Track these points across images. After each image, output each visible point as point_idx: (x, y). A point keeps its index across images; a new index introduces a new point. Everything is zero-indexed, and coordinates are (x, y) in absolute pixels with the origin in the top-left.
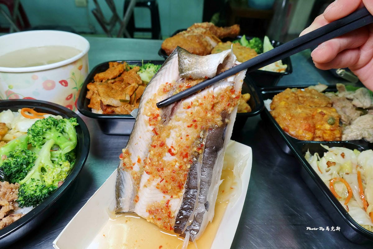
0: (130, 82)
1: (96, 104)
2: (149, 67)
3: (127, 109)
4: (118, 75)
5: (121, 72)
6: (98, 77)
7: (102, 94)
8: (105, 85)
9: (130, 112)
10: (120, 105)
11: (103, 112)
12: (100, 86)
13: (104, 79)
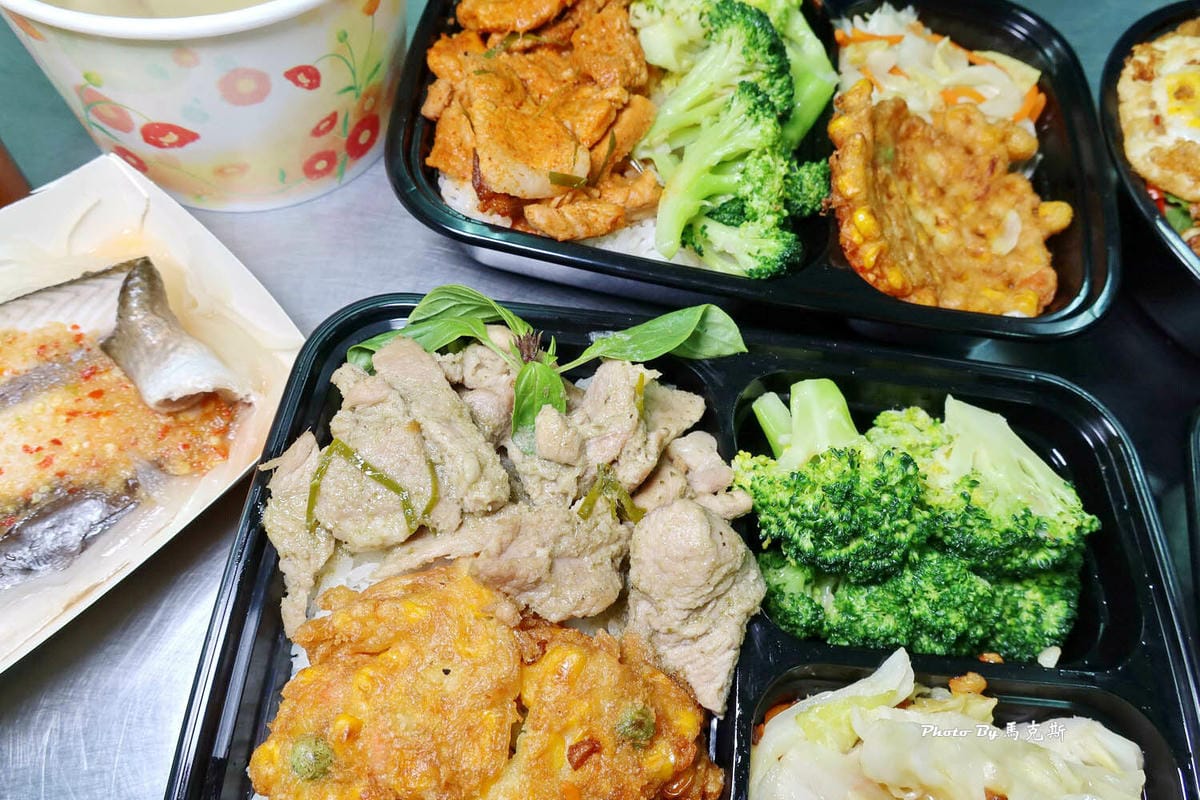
0: (597, 73)
4: (553, 17)
6: (473, 16)
7: (483, 136)
8: (497, 74)
9: (580, 231)
10: (549, 193)
11: (479, 202)
12: (481, 82)
13: (499, 30)
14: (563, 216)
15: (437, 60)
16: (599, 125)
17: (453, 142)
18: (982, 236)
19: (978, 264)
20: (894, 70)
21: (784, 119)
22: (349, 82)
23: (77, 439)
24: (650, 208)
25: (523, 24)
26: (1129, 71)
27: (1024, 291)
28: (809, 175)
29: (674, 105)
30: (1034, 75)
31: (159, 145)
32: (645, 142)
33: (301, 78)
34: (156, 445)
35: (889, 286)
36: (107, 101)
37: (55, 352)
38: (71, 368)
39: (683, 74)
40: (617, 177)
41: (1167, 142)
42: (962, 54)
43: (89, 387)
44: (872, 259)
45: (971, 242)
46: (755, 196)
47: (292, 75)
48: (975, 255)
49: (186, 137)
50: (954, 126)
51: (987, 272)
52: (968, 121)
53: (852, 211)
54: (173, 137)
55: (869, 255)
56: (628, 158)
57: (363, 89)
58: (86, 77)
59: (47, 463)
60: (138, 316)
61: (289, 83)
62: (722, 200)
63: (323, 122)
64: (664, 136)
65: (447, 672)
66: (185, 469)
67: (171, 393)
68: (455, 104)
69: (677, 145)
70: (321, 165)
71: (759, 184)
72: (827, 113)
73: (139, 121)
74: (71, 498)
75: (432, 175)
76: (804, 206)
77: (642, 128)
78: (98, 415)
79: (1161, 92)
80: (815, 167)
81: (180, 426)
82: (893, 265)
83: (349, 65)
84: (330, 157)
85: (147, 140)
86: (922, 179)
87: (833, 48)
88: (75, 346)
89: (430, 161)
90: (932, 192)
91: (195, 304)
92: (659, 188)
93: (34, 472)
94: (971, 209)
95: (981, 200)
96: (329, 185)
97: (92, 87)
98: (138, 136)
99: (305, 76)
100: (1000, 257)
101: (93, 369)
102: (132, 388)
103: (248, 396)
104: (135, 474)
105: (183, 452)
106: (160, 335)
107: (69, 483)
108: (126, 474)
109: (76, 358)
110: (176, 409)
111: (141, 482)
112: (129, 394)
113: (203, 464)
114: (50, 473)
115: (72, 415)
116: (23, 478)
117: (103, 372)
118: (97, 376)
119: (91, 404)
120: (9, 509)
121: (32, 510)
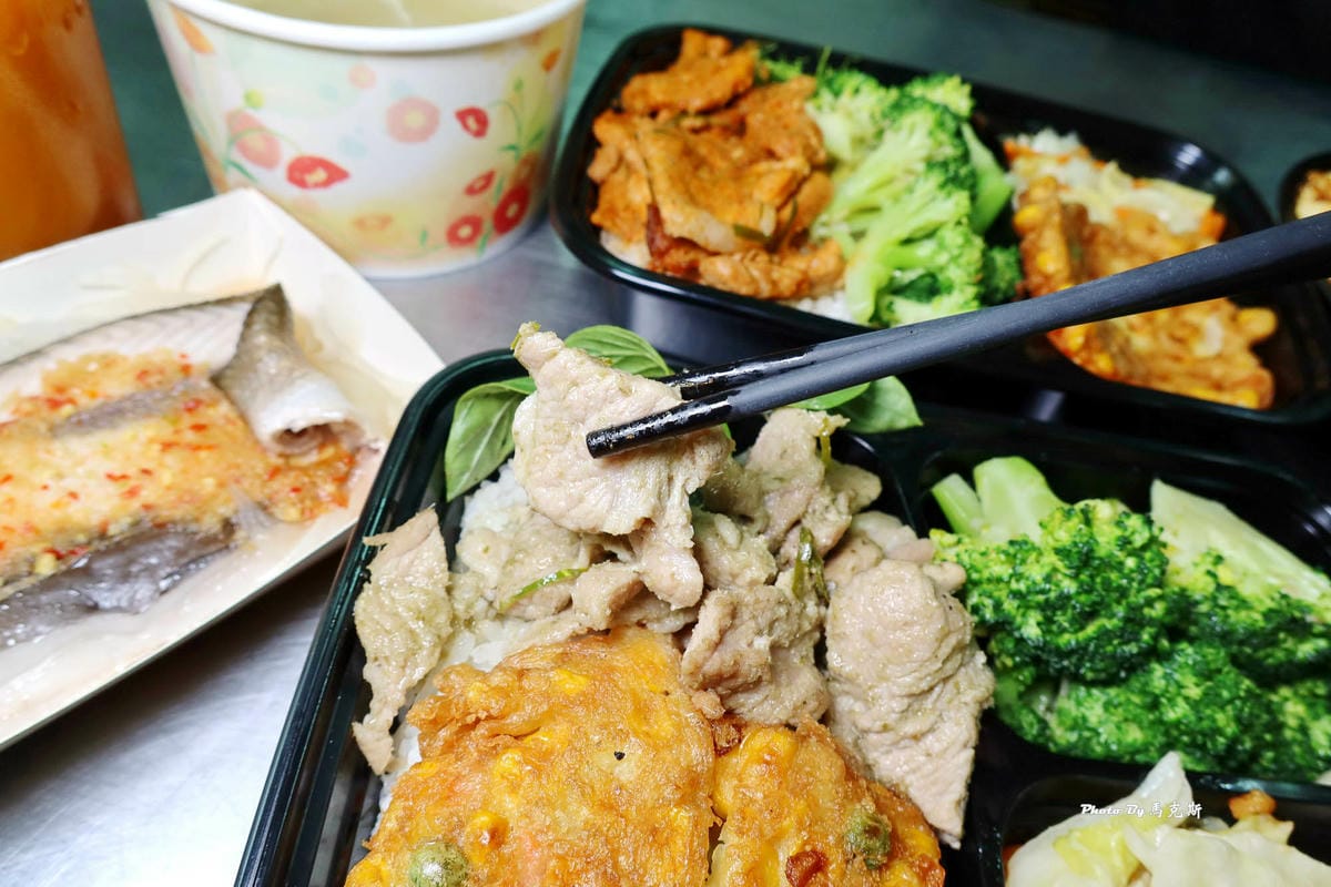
0: (779, 149)
1: (622, 214)
2: (857, 91)
3: (756, 273)
4: (724, 101)
5: (741, 89)
6: (644, 93)
8: (675, 136)
9: (765, 291)
10: (730, 247)
11: (648, 258)
12: (658, 139)
13: (668, 106)
14: (747, 269)
15: (606, 129)
16: (781, 191)
17: (620, 205)
18: (1180, 341)
19: (1180, 367)
22: (514, 141)
23: (169, 471)
24: (832, 282)
25: (697, 102)
27: (1238, 389)
28: (1001, 258)
29: (850, 189)
30: (1209, 200)
31: (302, 184)
32: (824, 217)
33: (471, 122)
34: (264, 484)
35: (1099, 370)
36: (260, 128)
37: (159, 378)
38: (174, 398)
39: (854, 167)
40: (794, 249)
43: (188, 420)
44: (1079, 343)
45: (1168, 346)
46: (952, 267)
47: (462, 116)
48: (1177, 359)
49: (336, 174)
50: (1136, 235)
51: (1192, 376)
52: (1151, 232)
54: (320, 175)
55: (1073, 337)
56: (806, 232)
57: (524, 153)
58: (247, 97)
59: (133, 493)
61: (456, 125)
62: (912, 273)
63: (479, 179)
64: (844, 215)
65: (620, 756)
66: (293, 514)
67: (293, 421)
68: (622, 169)
69: (857, 226)
70: (465, 231)
73: (288, 155)
74: (156, 531)
75: (595, 230)
76: (996, 289)
77: (822, 202)
78: (197, 448)
80: (1006, 251)
81: (290, 468)
82: (1104, 350)
83: (517, 119)
84: (475, 223)
85: (291, 178)
87: (1004, 161)
88: (180, 376)
92: (842, 262)
93: (116, 501)
94: (1163, 316)
96: (466, 258)
97: (250, 112)
98: (280, 173)
99: (474, 120)
100: (1204, 360)
101: (198, 403)
102: (240, 424)
103: (376, 440)
104: (236, 512)
105: (293, 495)
106: (285, 363)
107: (156, 517)
108: (225, 510)
109: (180, 388)
110: (288, 451)
111: (243, 522)
112: (238, 429)
113: (316, 511)
114: (135, 504)
115: (167, 446)
116: (101, 506)
117: (209, 405)
118: (202, 409)
119: (190, 437)
120: (81, 538)
121: (106, 543)
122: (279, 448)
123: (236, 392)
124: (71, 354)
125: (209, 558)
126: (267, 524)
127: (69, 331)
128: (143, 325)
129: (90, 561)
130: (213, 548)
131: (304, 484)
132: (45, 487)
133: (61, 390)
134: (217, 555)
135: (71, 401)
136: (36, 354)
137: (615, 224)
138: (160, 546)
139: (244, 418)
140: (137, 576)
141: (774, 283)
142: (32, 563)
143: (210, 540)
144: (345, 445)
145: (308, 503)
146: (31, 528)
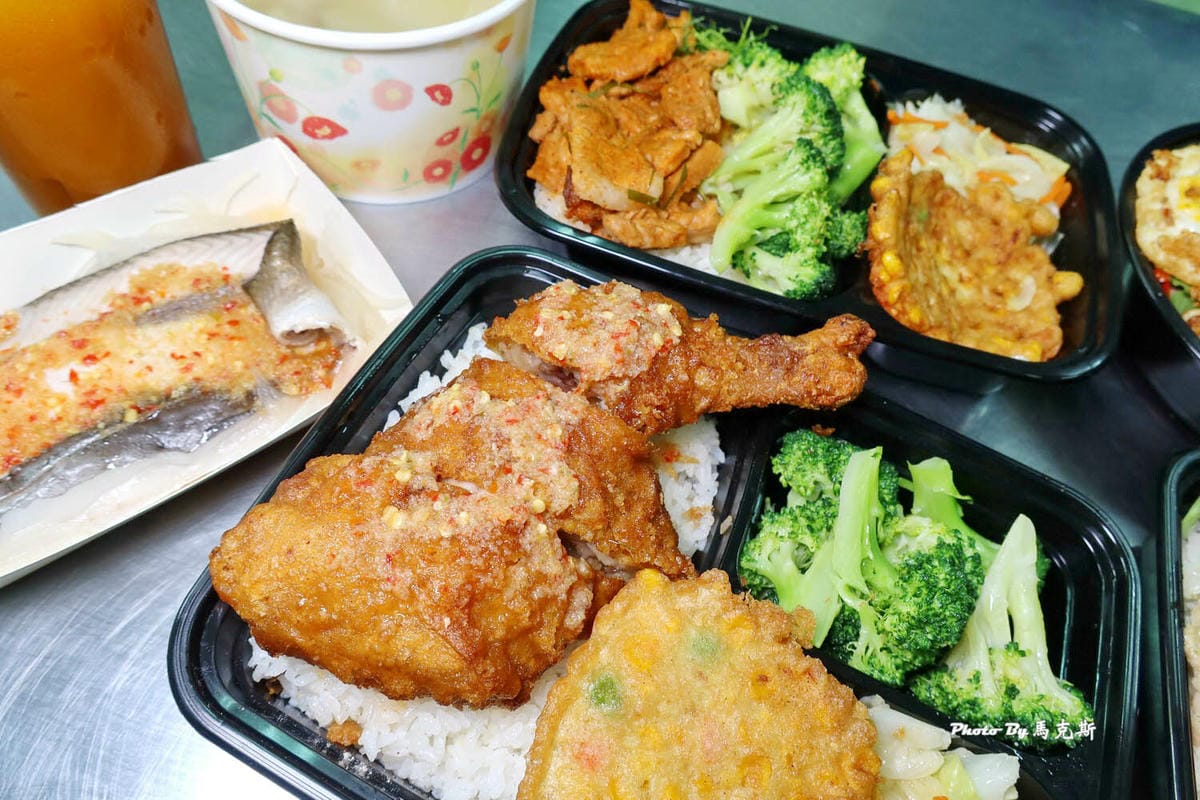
0: (680, 121)
1: (552, 170)
2: (762, 64)
3: (642, 229)
4: (648, 72)
5: (662, 63)
6: (582, 64)
7: (578, 154)
8: (596, 109)
9: (648, 243)
10: (625, 207)
11: (566, 209)
12: (581, 113)
13: (601, 77)
14: (635, 226)
16: (675, 159)
17: (551, 161)
18: (1000, 294)
19: (992, 317)
20: (938, 151)
21: (833, 173)
22: (474, 105)
23: (213, 354)
24: (709, 233)
25: (623, 74)
26: (1148, 171)
27: (1030, 341)
28: (849, 221)
29: (739, 153)
30: (1064, 167)
31: (314, 136)
32: (711, 180)
33: (438, 94)
34: (276, 367)
35: (910, 321)
36: (281, 95)
37: (207, 285)
38: (217, 300)
39: (750, 130)
40: (684, 205)
41: (1174, 232)
42: (1000, 144)
43: (227, 317)
44: (896, 296)
45: (989, 298)
46: (799, 231)
47: (430, 91)
48: (992, 310)
49: (337, 131)
50: (984, 200)
51: (1001, 325)
52: (997, 197)
53: (881, 254)
54: (326, 130)
55: (892, 292)
56: (695, 191)
57: (483, 113)
58: (271, 73)
59: (187, 369)
60: (277, 263)
61: (427, 98)
62: (771, 233)
63: (447, 134)
64: (729, 176)
66: (294, 390)
67: (295, 325)
68: (557, 132)
69: (739, 185)
70: (438, 171)
71: (803, 220)
72: (873, 175)
73: (303, 114)
74: (202, 398)
75: (530, 184)
76: (841, 247)
77: (711, 167)
78: (232, 338)
79: (1174, 191)
80: (855, 216)
81: (295, 356)
82: (915, 303)
83: (476, 89)
84: (446, 166)
85: (305, 131)
86: (951, 242)
87: (884, 126)
88: (223, 283)
89: (530, 173)
90: (959, 253)
91: (321, 264)
92: (719, 216)
93: (177, 374)
94: (991, 271)
95: (1003, 264)
96: (441, 190)
97: (273, 82)
98: (298, 126)
99: (441, 93)
100: (1013, 313)
101: (234, 304)
102: (262, 321)
103: (354, 340)
104: (255, 387)
105: (295, 377)
106: (293, 280)
107: (203, 387)
108: (248, 386)
109: (222, 292)
110: (294, 344)
111: (259, 393)
112: (260, 326)
113: (310, 389)
114: (189, 377)
115: (212, 335)
116: (167, 377)
117: (241, 307)
118: (236, 309)
119: (228, 329)
120: (154, 399)
121: (169, 403)
122: (288, 342)
123: (259, 300)
124: (149, 263)
125: (236, 418)
126: (275, 397)
127: (147, 247)
128: (197, 244)
129: (159, 414)
130: (240, 411)
131: (303, 369)
132: (131, 362)
133: (141, 290)
134: (242, 417)
135: (149, 300)
136: (126, 262)
137: (544, 178)
138: (204, 408)
139: (264, 316)
140: (189, 429)
141: (655, 237)
142: (123, 415)
143: (236, 406)
144: (333, 342)
145: (305, 383)
146: (122, 390)
